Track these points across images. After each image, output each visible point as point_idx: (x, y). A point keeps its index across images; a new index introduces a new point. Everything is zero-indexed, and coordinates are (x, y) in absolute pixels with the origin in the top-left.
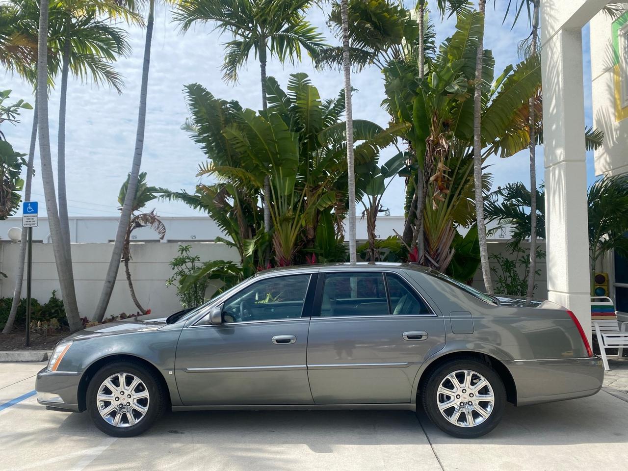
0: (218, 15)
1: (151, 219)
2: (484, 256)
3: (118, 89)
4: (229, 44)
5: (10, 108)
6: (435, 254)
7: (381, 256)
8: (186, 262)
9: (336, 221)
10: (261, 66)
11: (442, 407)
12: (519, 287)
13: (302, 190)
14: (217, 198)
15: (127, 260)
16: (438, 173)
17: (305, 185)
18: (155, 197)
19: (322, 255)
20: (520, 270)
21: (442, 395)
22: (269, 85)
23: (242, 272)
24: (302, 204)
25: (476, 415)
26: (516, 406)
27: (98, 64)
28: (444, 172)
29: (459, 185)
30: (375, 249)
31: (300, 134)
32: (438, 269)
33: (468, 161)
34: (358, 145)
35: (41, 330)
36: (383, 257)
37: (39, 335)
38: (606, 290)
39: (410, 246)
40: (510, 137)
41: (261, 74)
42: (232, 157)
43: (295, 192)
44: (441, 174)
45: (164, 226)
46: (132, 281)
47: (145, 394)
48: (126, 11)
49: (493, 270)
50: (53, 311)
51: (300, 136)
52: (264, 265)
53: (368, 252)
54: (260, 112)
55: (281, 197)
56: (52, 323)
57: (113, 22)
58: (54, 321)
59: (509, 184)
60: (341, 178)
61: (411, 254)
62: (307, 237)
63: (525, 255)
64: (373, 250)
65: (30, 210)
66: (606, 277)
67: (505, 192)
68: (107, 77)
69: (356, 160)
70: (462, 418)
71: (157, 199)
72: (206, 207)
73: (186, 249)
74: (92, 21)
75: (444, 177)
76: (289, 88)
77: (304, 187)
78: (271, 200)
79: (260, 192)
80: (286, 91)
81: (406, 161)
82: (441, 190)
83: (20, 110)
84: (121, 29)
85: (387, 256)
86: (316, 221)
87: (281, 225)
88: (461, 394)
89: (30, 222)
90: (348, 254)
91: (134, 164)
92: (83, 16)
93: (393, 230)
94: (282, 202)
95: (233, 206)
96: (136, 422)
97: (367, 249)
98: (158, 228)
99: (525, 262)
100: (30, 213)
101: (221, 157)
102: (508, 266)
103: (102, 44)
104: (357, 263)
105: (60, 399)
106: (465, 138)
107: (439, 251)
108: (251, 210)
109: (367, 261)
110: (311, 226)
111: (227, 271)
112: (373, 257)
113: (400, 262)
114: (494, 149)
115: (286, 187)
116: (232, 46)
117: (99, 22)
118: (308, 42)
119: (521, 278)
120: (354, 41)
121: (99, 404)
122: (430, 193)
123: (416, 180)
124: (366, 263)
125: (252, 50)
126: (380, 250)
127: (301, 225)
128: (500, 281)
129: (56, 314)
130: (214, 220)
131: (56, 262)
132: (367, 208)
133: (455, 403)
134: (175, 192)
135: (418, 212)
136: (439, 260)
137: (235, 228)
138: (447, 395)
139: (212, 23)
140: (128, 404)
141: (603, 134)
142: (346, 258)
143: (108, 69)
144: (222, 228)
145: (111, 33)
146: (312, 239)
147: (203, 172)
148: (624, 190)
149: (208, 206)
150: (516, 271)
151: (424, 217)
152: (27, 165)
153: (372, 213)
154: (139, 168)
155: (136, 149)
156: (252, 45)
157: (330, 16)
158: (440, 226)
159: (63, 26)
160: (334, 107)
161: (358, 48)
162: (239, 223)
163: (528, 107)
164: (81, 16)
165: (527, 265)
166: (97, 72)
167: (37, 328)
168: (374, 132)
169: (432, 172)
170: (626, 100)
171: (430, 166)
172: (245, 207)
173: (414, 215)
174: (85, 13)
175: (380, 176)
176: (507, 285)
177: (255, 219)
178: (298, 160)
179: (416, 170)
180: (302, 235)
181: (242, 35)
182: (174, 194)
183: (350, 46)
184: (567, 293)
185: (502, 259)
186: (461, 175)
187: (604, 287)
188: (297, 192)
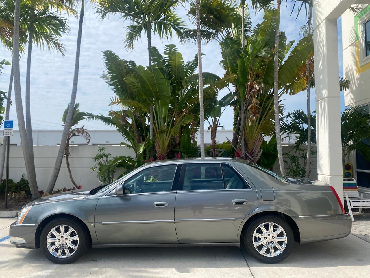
0: (122, 10)
1: (81, 131)
2: (280, 153)
3: (62, 53)
4: (129, 27)
6: (251, 153)
8: (102, 157)
10: (148, 40)
11: (256, 245)
12: (300, 172)
13: (172, 114)
14: (121, 119)
15: (67, 156)
17: (174, 111)
18: (84, 118)
19: (184, 153)
20: (301, 162)
21: (256, 238)
22: (153, 52)
23: (136, 163)
24: (172, 122)
25: (276, 249)
26: (300, 244)
27: (50, 39)
28: (257, 104)
29: (265, 111)
30: (216, 149)
31: (171, 81)
32: (253, 161)
33: (270, 97)
35: (15, 198)
36: (220, 154)
37: (13, 201)
38: (351, 173)
39: (236, 148)
40: (295, 83)
41: (148, 44)
42: (130, 94)
43: (168, 115)
44: (254, 105)
45: (89, 135)
46: (70, 169)
47: (76, 238)
48: (67, 8)
49: (285, 162)
50: (22, 186)
51: (171, 82)
52: (150, 159)
53: (212, 151)
54: (147, 67)
55: (160, 118)
56: (21, 194)
57: (59, 13)
58: (23, 193)
59: (295, 111)
60: (196, 107)
61: (237, 152)
62: (175, 142)
63: (304, 153)
64: (214, 150)
65: (8, 125)
66: (351, 166)
67: (292, 116)
68: (56, 46)
69: (204, 96)
70: (268, 251)
71: (86, 119)
72: (115, 124)
73: (103, 149)
74: (47, 13)
75: (256, 107)
76: (165, 53)
78: (154, 120)
79: (147, 115)
80: (163, 55)
81: (234, 98)
82: (254, 114)
83: (4, 66)
84: (64, 18)
85: (223, 154)
86: (181, 132)
87: (160, 135)
88: (267, 236)
89: (8, 133)
90: (199, 152)
91: (71, 98)
92: (41, 10)
93: (227, 138)
94: (160, 121)
95: (131, 123)
96: (71, 255)
97: (211, 149)
98: (86, 137)
99: (304, 157)
100: (8, 127)
101: (124, 94)
102: (294, 159)
103: (53, 27)
104: (205, 158)
105: (24, 241)
106: (268, 84)
107: (254, 150)
108: (142, 126)
110: (178, 135)
111: (127, 162)
112: (215, 154)
113: (230, 157)
114: (285, 90)
115: (163, 112)
116: (131, 28)
117: (51, 13)
118: (176, 26)
119: (302, 167)
120: (203, 26)
121: (48, 244)
122: (248, 116)
123: (240, 109)
124: (211, 158)
125: (143, 31)
126: (219, 150)
127: (172, 135)
128: (290, 168)
129: (24, 189)
130: (120, 132)
131: (24, 157)
132: (211, 125)
133: (263, 242)
135: (241, 127)
136: (253, 156)
137: (132, 137)
138: (259, 238)
139: (119, 14)
140: (66, 244)
141: (350, 81)
142: (198, 155)
143: (57, 41)
144: (124, 136)
145: (58, 20)
146: (178, 143)
147: (113, 103)
148: (362, 114)
149: (116, 123)
150: (299, 163)
151: (245, 131)
152: (7, 99)
153: (214, 128)
154: (75, 100)
155: (73, 89)
156: (143, 28)
157: (189, 11)
158: (254, 136)
159: (29, 16)
160: (191, 65)
161: (205, 30)
162: (134, 133)
163: (306, 65)
164: (40, 10)
165: (305, 159)
166: (50, 43)
167: (12, 197)
168: (215, 80)
169: (249, 103)
170: (363, 62)
171: (248, 100)
172: (138, 124)
173: (239, 129)
174: (43, 8)
175: (218, 106)
176: (293, 170)
177: (144, 131)
178: (170, 96)
179: (240, 102)
180: (172, 141)
181: (137, 22)
182: (96, 116)
183: (201, 29)
184: (329, 176)
185: (290, 155)
186: (266, 106)
187: (350, 172)
188: (170, 116)
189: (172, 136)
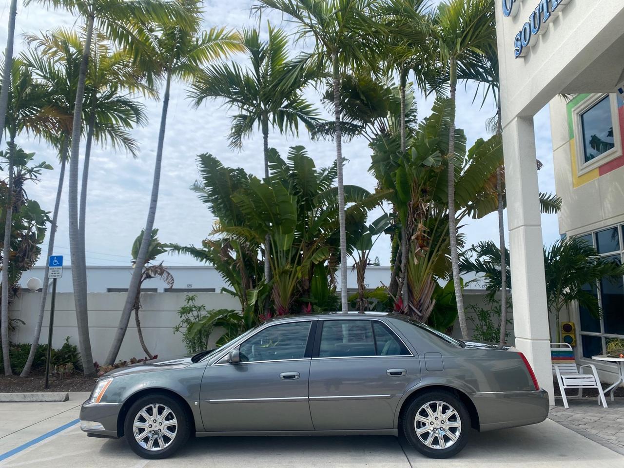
0: (228, 94)
1: (160, 270)
2: (461, 306)
3: (133, 153)
4: (235, 117)
5: (33, 169)
6: (418, 305)
7: (369, 305)
8: (193, 311)
9: (329, 273)
10: (264, 138)
11: (419, 432)
12: (494, 335)
13: (299, 245)
14: (221, 251)
15: (137, 309)
16: (418, 233)
17: (302, 241)
18: (166, 251)
19: (316, 304)
20: (494, 319)
21: (419, 422)
22: (271, 155)
23: (243, 320)
24: (298, 258)
25: (446, 439)
26: (479, 431)
27: (117, 132)
28: (424, 232)
29: (438, 242)
30: (364, 299)
31: (298, 197)
32: (421, 318)
33: (445, 221)
34: (348, 207)
35: (58, 373)
36: (371, 307)
37: (55, 378)
38: (573, 337)
39: (395, 297)
40: (481, 201)
41: (263, 144)
42: (237, 216)
43: (292, 247)
44: (421, 234)
45: (172, 277)
46: (141, 328)
47: (174, 422)
48: (144, 87)
49: (469, 319)
50: (66, 356)
51: (298, 199)
52: (264, 313)
53: (358, 302)
54: (263, 179)
55: (280, 251)
56: (68, 367)
57: (132, 97)
58: (70, 365)
59: (481, 242)
60: (334, 234)
61: (396, 304)
62: (303, 288)
63: (497, 305)
64: (362, 300)
65: (55, 263)
66: (573, 326)
67: (479, 249)
68: (125, 143)
69: (347, 220)
70: (436, 441)
71: (167, 253)
72: (211, 260)
73: (192, 299)
74: (114, 96)
75: (424, 236)
76: (289, 158)
77: (301, 242)
78: (271, 253)
79: (261, 247)
80: (286, 161)
81: (391, 221)
82: (422, 247)
83: (43, 170)
84: (139, 103)
85: (375, 306)
86: (311, 273)
87: (280, 277)
88: (434, 421)
89: (55, 273)
90: (339, 304)
91: (148, 221)
92: (107, 92)
93: (381, 282)
94: (281, 257)
95: (235, 259)
96: (165, 447)
97: (357, 299)
98: (167, 279)
99: (498, 312)
100: (55, 266)
101: (227, 217)
102: (484, 315)
103: (121, 115)
104: (349, 313)
105: (102, 426)
106: (441, 204)
107: (422, 301)
108: (253, 263)
109: (357, 310)
110: (307, 278)
111: (230, 319)
112: (363, 306)
113: (387, 312)
114: (467, 211)
115: (285, 243)
116: (238, 118)
117: (120, 97)
118: (305, 116)
119: (496, 327)
120: (345, 115)
121: (135, 430)
122: (413, 250)
123: (400, 238)
124: (357, 312)
125: (256, 123)
126: (369, 300)
128: (477, 329)
129: (69, 359)
130: (219, 272)
131: (77, 309)
132: (357, 262)
133: (429, 428)
134: (184, 246)
135: (402, 266)
136: (421, 310)
137: (237, 279)
138: (423, 423)
139: (221, 100)
140: (159, 431)
141: (561, 199)
142: (338, 307)
143: (126, 136)
144: (225, 279)
145: (130, 106)
146: (308, 289)
147: (215, 232)
148: (582, 249)
149: (213, 259)
150: (491, 320)
151: (408, 271)
152: (51, 222)
153: (362, 267)
154: (153, 224)
155: (151, 208)
156: (256, 118)
157: (324, 95)
158: (422, 279)
159: (89, 100)
160: (328, 174)
161: (348, 122)
162: (241, 274)
163: (496, 176)
164: (105, 92)
165: (499, 315)
166: (116, 138)
167: (53, 372)
168: (362, 196)
169: (413, 231)
170: (581, 170)
171: (412, 226)
172: (247, 260)
173: (399, 269)
174: (109, 89)
175: (367, 234)
176: (483, 332)
177: (256, 271)
178: (296, 220)
179: (400, 229)
180: (298, 286)
181: (247, 110)
182: (183, 248)
183: (341, 120)
184: (530, 339)
185: (478, 309)
186: (439, 234)
187: (571, 336)
188: (295, 247)
189: (298, 278)
